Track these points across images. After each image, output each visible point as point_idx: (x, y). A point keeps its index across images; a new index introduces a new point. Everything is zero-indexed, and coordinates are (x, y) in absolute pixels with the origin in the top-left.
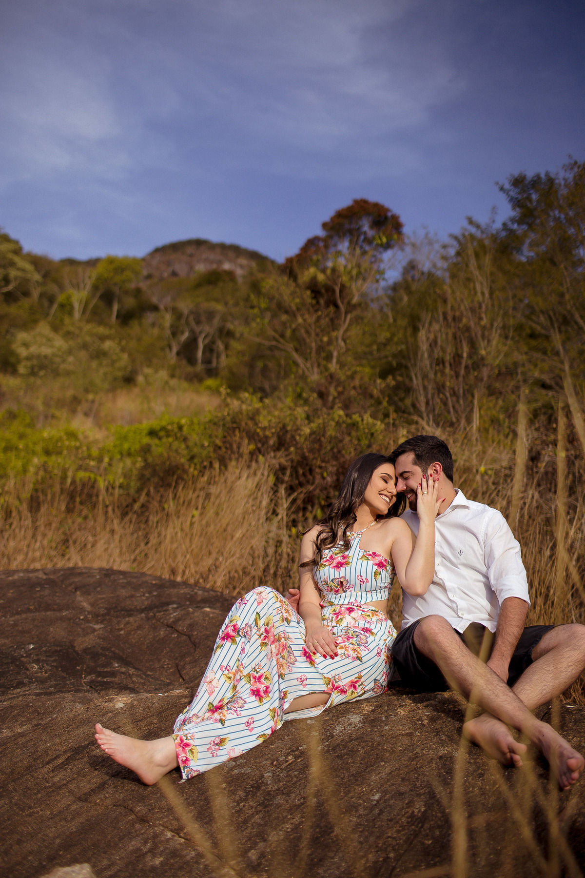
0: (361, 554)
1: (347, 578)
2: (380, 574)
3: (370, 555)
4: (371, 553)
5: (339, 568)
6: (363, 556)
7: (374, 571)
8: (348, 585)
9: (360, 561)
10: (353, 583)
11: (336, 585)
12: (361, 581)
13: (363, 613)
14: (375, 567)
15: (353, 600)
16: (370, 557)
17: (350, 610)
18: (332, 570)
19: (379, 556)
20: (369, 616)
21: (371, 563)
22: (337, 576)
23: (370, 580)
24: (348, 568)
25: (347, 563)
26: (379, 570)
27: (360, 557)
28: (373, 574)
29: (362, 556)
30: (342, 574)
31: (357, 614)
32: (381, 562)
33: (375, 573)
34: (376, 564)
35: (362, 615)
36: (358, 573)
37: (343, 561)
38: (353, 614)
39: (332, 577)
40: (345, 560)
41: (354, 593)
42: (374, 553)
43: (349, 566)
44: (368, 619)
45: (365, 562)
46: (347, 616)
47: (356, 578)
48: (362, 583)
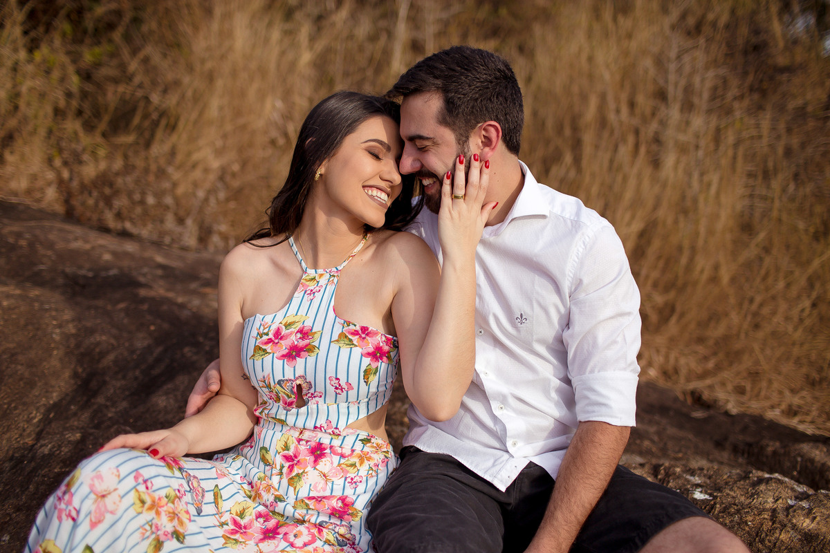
0: (338, 330)
1: (310, 378)
2: (375, 373)
3: (355, 333)
4: (358, 328)
5: (294, 358)
6: (343, 336)
7: (363, 369)
8: (312, 391)
9: (335, 347)
10: (320, 388)
11: (288, 392)
12: (336, 388)
13: (343, 461)
14: (367, 361)
15: (322, 421)
16: (355, 339)
17: (318, 452)
18: (278, 364)
19: (376, 333)
20: (353, 465)
21: (357, 352)
22: (289, 375)
23: (355, 385)
24: (311, 359)
25: (309, 349)
26: (374, 365)
27: (335, 337)
28: (362, 374)
29: (340, 336)
30: (299, 372)
31: (328, 464)
32: (378, 349)
33: (365, 371)
34: (369, 354)
35: (339, 465)
36: (331, 373)
37: (302, 343)
38: (325, 465)
39: (279, 377)
40: (306, 342)
41: (323, 407)
42: (364, 329)
43: (313, 355)
44: (352, 473)
45: (345, 351)
46: (309, 469)
47: (328, 381)
48: (339, 391)
